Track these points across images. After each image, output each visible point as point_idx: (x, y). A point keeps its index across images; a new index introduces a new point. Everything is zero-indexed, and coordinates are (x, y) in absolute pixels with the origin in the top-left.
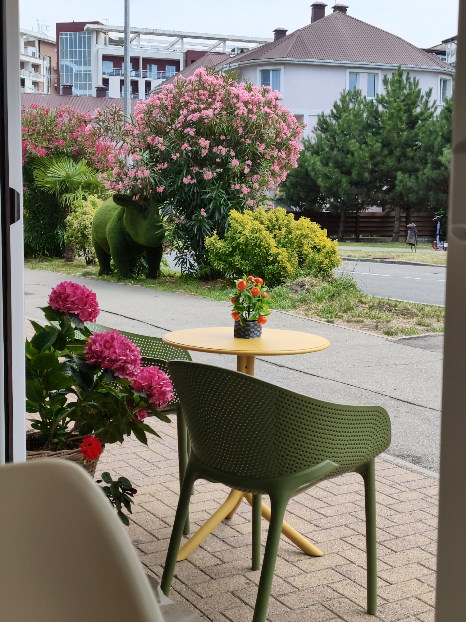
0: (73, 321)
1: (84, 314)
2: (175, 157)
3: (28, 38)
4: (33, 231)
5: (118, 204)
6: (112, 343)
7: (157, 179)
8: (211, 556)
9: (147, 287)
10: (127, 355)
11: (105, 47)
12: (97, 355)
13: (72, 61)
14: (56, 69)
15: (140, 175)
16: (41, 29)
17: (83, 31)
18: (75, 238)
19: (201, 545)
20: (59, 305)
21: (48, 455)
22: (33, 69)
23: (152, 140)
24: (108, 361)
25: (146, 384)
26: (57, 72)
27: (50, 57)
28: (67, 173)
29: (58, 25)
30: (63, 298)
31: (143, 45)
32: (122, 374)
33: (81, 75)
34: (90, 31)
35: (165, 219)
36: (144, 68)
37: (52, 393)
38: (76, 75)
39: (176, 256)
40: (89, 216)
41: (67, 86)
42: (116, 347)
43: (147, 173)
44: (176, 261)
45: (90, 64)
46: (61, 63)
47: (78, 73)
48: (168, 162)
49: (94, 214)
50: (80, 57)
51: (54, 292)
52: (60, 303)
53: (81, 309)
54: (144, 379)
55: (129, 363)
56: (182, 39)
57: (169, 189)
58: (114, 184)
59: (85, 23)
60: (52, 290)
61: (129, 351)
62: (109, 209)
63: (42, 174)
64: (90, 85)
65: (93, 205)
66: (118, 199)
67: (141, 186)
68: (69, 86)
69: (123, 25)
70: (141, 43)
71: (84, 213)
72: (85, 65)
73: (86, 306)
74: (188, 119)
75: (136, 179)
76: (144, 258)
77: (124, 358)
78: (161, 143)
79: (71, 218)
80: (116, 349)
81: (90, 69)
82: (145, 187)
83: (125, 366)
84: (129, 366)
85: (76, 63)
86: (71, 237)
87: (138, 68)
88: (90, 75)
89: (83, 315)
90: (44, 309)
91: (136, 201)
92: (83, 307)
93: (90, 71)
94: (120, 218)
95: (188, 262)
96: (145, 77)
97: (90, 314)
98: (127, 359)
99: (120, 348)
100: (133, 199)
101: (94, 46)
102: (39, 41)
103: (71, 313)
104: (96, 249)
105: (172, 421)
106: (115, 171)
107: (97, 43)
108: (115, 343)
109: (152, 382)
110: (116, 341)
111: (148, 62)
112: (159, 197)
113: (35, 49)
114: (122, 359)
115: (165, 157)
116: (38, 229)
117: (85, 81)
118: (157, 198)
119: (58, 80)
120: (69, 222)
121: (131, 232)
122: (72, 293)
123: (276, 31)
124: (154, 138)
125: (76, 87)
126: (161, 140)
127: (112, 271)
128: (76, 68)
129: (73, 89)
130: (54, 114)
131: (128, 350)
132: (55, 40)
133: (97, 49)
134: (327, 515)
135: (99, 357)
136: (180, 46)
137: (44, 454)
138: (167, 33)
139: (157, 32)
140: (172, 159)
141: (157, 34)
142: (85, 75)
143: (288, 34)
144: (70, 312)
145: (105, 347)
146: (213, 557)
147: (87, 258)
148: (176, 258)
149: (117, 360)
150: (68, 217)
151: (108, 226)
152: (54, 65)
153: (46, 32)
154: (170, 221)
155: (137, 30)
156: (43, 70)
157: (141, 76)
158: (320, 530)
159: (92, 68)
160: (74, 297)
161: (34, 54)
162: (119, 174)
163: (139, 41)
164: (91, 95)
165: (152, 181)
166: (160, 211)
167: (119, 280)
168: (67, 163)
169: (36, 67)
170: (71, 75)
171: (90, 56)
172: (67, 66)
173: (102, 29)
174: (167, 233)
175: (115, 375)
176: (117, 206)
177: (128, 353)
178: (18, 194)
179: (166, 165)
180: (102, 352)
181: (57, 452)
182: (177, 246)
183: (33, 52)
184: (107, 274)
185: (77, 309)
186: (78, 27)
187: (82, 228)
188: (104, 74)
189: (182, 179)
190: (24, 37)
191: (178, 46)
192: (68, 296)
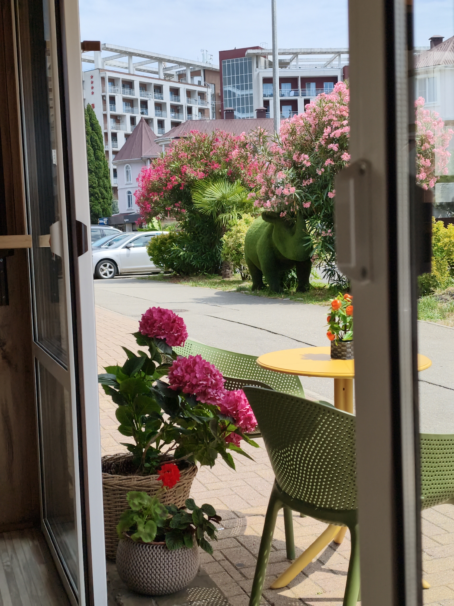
0: (160, 346)
1: (170, 338)
2: (320, 173)
3: (194, 69)
4: (193, 250)
5: (266, 221)
6: (194, 368)
7: (302, 195)
8: (312, 584)
9: (295, 301)
10: (207, 380)
11: (265, 70)
12: (178, 380)
13: (234, 86)
14: (220, 95)
15: (286, 192)
16: (205, 58)
17: (244, 56)
18: (231, 255)
19: (304, 572)
20: (148, 331)
21: (138, 479)
22: (199, 96)
23: (298, 158)
24: (189, 386)
25: (231, 408)
26: (221, 98)
27: (215, 85)
28: (223, 194)
29: (221, 53)
30: (150, 323)
31: (302, 65)
32: (204, 399)
33: (243, 99)
34: (251, 56)
35: (312, 233)
36: (303, 86)
37: (145, 417)
38: (238, 99)
39: (325, 268)
40: (243, 234)
41: (229, 110)
42: (196, 372)
43: (293, 190)
44: (325, 273)
45: (251, 88)
46: (224, 89)
47: (240, 97)
48: (313, 178)
49: (246, 231)
50: (242, 82)
51: (144, 318)
52: (148, 328)
53: (167, 333)
54: (230, 403)
55: (210, 387)
56: (340, 55)
57: (315, 204)
58: (262, 202)
59: (246, 49)
60: (142, 316)
61: (211, 376)
62: (259, 226)
63: (200, 196)
64: (252, 108)
65: (247, 223)
66: (266, 216)
67: (287, 203)
68: (232, 110)
69: (272, 48)
70: (299, 63)
71: (239, 232)
72: (247, 89)
73: (172, 331)
74: (331, 136)
75: (283, 196)
76: (294, 271)
77: (205, 383)
78: (306, 160)
79: (227, 237)
80: (196, 373)
81: (251, 93)
82: (291, 205)
83: (207, 391)
84: (210, 390)
85: (238, 88)
86: (227, 255)
87: (297, 87)
88: (251, 98)
89: (170, 340)
90: (136, 335)
91: (284, 217)
92: (169, 332)
93: (252, 94)
94: (269, 235)
95: (336, 274)
96: (303, 95)
97: (177, 339)
98: (208, 384)
99: (201, 372)
100: (280, 216)
101: (255, 71)
102: (204, 71)
103: (158, 339)
104: (248, 266)
105: (259, 446)
106: (263, 189)
107: (257, 67)
108: (197, 368)
109: (237, 406)
110: (197, 365)
111: (306, 81)
112: (305, 213)
113: (200, 78)
114: (203, 384)
115: (310, 173)
116: (198, 249)
117: (247, 104)
118: (304, 213)
119: (222, 105)
120: (225, 240)
121: (280, 248)
122: (159, 319)
123: (431, 38)
124: (300, 155)
125: (239, 111)
126: (307, 156)
127: (264, 286)
128: (238, 93)
129: (236, 113)
130: (211, 139)
131: (209, 375)
132: (219, 68)
133: (257, 72)
134: (443, 542)
135: (180, 382)
136: (337, 63)
137: (134, 478)
138: (324, 51)
139: (315, 51)
140: (317, 174)
141: (314, 53)
142: (247, 98)
143: (444, 40)
144: (157, 337)
145: (187, 372)
146: (314, 585)
147: (243, 274)
148: (325, 270)
149: (198, 385)
150: (224, 236)
151: (259, 242)
152: (218, 91)
153: (211, 61)
154: (318, 234)
155: (295, 51)
156: (209, 98)
157: (300, 95)
158: (432, 560)
159: (253, 91)
160: (161, 322)
161: (199, 82)
162: (266, 193)
163: (297, 62)
164: (253, 117)
165: (298, 197)
166: (307, 225)
167: (270, 294)
168: (223, 184)
169: (202, 95)
170: (234, 100)
171: (251, 80)
172: (230, 92)
173: (261, 53)
174: (314, 246)
175: (197, 400)
176: (266, 223)
177: (209, 377)
178: (85, 227)
179: (311, 181)
180: (183, 377)
181: (146, 477)
182: (326, 259)
183: (199, 81)
184: (260, 289)
185: (163, 334)
186: (239, 53)
187: (236, 245)
188: (265, 96)
189: (327, 194)
190: (190, 68)
191: (335, 63)
192: (156, 321)
